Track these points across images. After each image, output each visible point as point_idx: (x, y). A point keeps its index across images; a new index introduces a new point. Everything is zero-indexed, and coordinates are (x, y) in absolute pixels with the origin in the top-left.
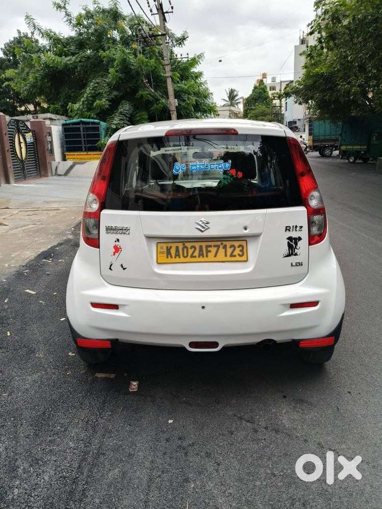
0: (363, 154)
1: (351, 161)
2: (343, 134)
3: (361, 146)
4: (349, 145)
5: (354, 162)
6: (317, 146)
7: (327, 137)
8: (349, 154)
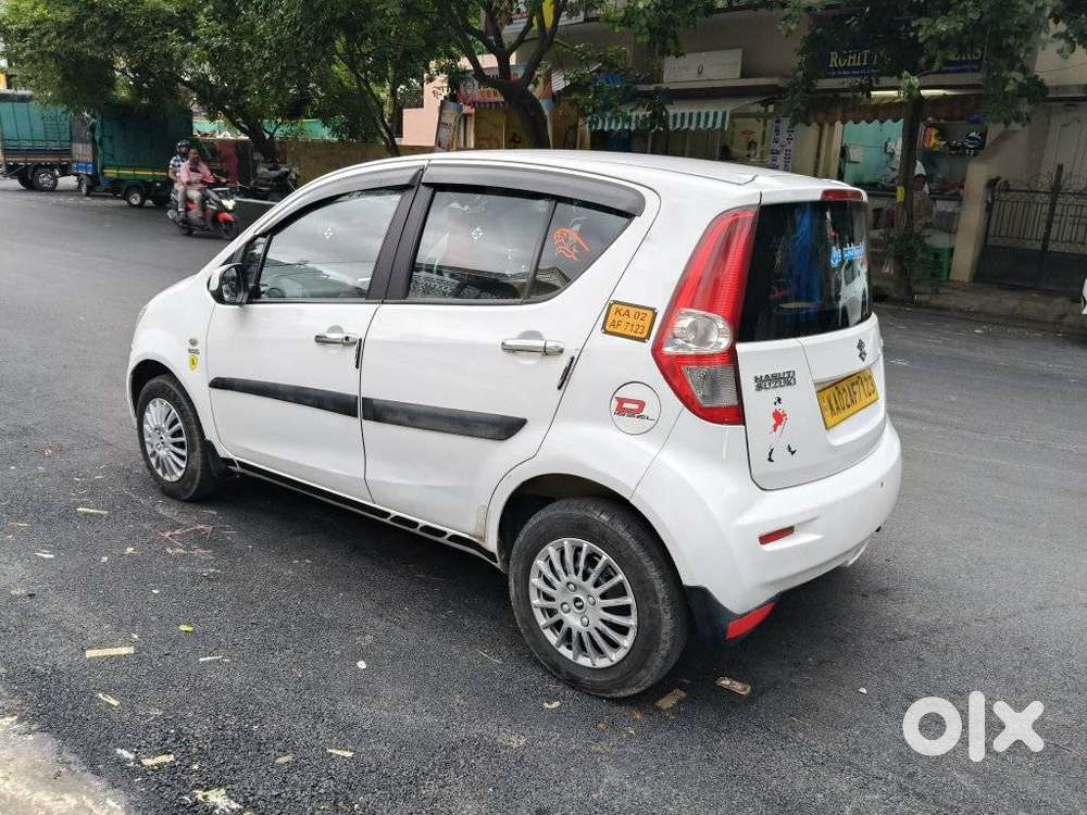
0: (159, 189)
1: (135, 202)
2: (106, 140)
3: (153, 170)
4: (125, 168)
5: (141, 206)
6: (16, 165)
7: (40, 145)
8: (128, 188)
